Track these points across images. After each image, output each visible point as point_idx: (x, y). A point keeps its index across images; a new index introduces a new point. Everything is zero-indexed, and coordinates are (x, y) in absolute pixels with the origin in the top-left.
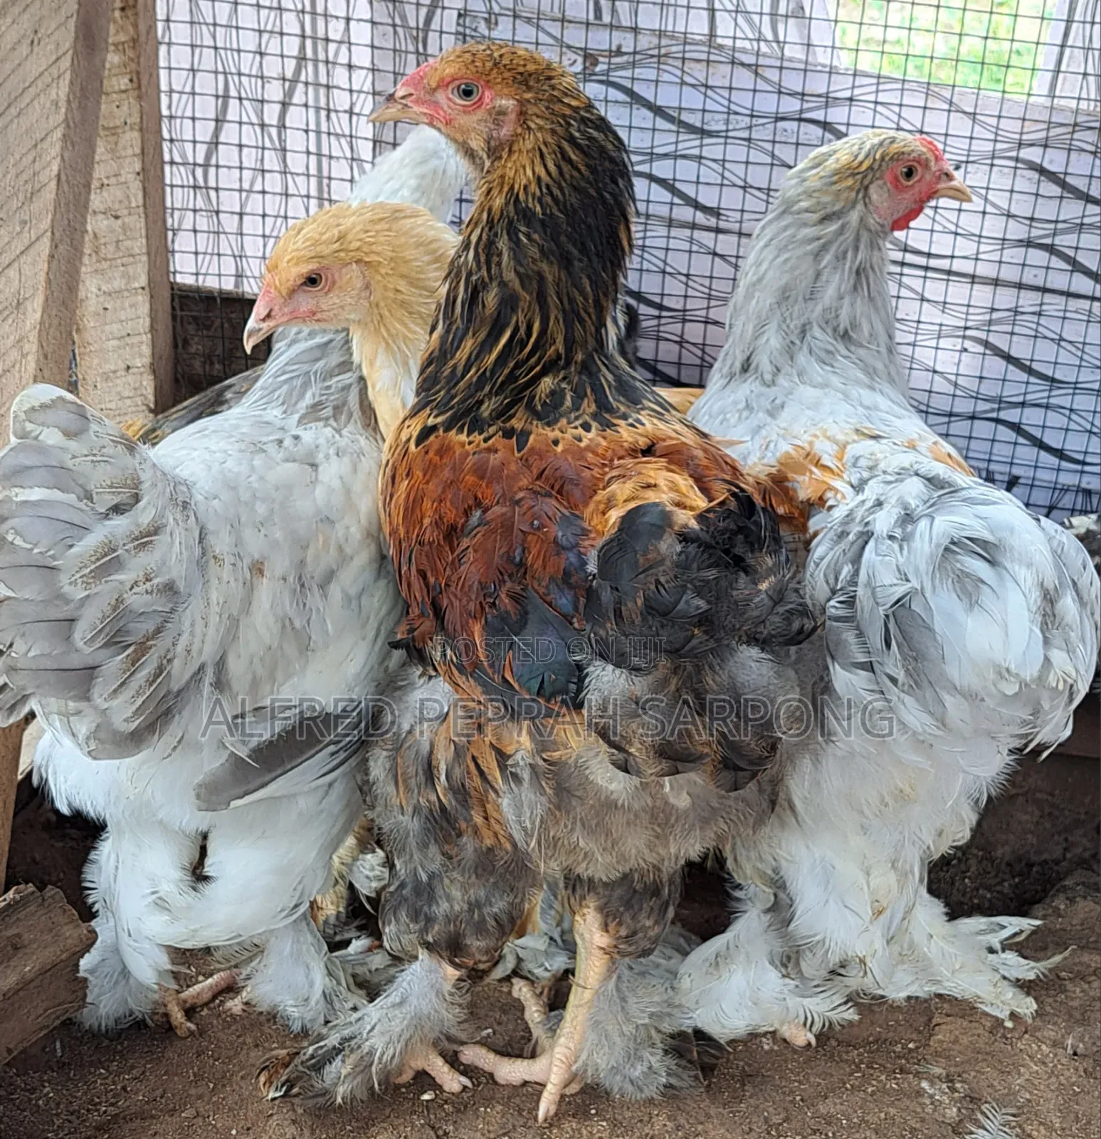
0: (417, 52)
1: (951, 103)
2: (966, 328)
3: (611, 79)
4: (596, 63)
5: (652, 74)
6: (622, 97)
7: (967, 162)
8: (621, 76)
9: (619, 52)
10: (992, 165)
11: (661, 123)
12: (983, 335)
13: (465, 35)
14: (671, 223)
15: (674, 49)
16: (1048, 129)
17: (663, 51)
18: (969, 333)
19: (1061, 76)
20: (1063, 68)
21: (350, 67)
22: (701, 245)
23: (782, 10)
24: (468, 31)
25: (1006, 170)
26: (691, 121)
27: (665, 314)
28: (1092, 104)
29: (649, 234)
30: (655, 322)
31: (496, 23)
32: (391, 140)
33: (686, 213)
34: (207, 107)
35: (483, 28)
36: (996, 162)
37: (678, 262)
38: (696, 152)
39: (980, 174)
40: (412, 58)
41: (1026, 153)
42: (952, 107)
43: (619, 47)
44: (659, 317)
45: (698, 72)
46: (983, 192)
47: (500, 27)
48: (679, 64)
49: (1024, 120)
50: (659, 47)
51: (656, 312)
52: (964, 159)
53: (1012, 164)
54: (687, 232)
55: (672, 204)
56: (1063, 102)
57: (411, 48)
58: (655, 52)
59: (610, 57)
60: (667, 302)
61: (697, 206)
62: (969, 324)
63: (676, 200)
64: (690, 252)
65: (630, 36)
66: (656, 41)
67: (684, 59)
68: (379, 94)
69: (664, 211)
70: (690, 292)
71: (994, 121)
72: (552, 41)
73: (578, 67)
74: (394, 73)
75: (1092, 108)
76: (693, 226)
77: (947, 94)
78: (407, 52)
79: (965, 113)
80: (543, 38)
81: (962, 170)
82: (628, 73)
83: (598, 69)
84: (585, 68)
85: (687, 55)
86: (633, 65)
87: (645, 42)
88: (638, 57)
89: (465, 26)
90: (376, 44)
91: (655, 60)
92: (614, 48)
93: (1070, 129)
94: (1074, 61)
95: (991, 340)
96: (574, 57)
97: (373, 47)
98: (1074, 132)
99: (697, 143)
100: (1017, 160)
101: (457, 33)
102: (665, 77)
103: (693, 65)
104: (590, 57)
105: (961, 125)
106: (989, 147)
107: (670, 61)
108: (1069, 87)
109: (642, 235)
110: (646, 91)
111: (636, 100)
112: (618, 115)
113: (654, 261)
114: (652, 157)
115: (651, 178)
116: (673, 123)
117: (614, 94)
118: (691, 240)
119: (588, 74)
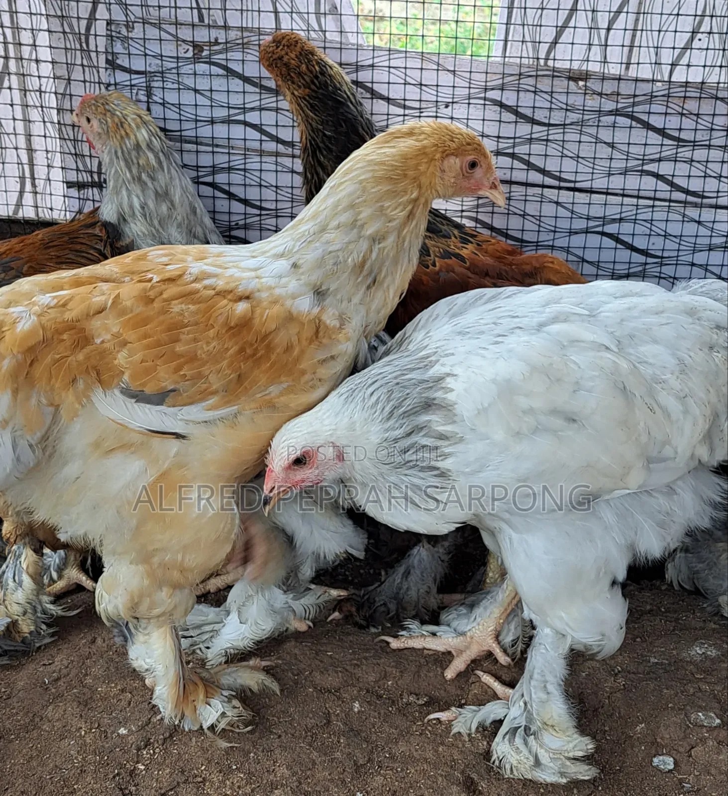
0: (82, 50)
1: (438, 64)
2: (462, 211)
3: (212, 60)
4: (202, 50)
5: (238, 56)
6: (221, 72)
7: (453, 103)
8: (219, 58)
9: (217, 43)
10: (469, 104)
11: (249, 88)
12: (474, 215)
13: (112, 36)
14: (262, 153)
15: (253, 39)
16: (503, 78)
17: (245, 40)
18: (464, 214)
19: (509, 44)
20: (510, 38)
21: (37, 61)
22: (284, 166)
23: (322, 11)
24: (114, 34)
25: (479, 106)
26: (269, 86)
27: (264, 212)
28: (531, 60)
29: (248, 161)
30: (258, 218)
31: (133, 28)
32: (69, 108)
33: (271, 146)
35: (124, 31)
36: (472, 101)
37: (270, 178)
38: (274, 105)
39: (462, 110)
41: (491, 94)
42: (439, 67)
43: (216, 39)
44: (260, 215)
46: (465, 121)
47: (136, 30)
49: (487, 73)
50: (243, 38)
51: (258, 212)
52: (451, 100)
53: (482, 102)
54: (274, 159)
55: (261, 141)
56: (511, 60)
57: (78, 47)
58: (240, 41)
59: (210, 46)
60: (264, 205)
61: (278, 140)
62: (464, 208)
63: (264, 138)
64: (277, 171)
65: (223, 32)
66: (239, 33)
68: (59, 78)
69: (256, 145)
70: (280, 198)
71: (467, 75)
72: (170, 38)
73: (190, 54)
74: (67, 64)
75: (531, 63)
76: (277, 154)
77: (435, 58)
78: (75, 50)
79: (448, 71)
80: (164, 35)
81: (450, 108)
82: (223, 56)
83: (205, 53)
84: (194, 54)
86: (226, 50)
87: (233, 35)
88: (229, 45)
89: (111, 31)
90: (53, 45)
91: (241, 46)
92: (213, 40)
93: (517, 77)
94: (516, 33)
95: (479, 217)
96: (189, 47)
97: (51, 47)
98: (519, 79)
99: (274, 99)
100: (485, 99)
101: (107, 36)
102: (249, 57)
104: (197, 47)
105: (446, 79)
106: (466, 91)
107: (251, 47)
108: (514, 49)
109: (243, 161)
110: (236, 67)
111: (230, 73)
112: (219, 84)
113: (253, 178)
114: (245, 110)
115: (246, 124)
116: (257, 87)
117: (215, 70)
118: (277, 164)
119: (196, 59)
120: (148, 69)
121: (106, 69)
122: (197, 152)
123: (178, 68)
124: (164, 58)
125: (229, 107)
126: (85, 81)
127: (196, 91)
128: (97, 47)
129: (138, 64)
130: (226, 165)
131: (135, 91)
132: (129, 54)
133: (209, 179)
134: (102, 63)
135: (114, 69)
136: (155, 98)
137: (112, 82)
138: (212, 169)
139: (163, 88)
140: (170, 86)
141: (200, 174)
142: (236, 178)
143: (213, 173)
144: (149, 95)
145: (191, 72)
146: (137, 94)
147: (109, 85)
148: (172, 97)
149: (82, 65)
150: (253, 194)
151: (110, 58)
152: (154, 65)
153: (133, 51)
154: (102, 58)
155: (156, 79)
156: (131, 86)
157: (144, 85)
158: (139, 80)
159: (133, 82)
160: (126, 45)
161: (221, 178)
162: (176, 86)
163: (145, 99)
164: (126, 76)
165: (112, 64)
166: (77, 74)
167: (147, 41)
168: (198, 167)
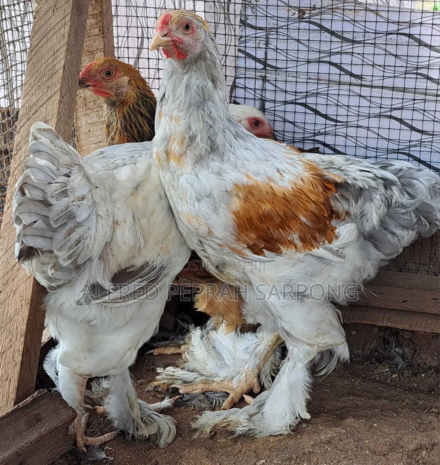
0: (225, 13)
3: (311, 20)
4: (304, 13)
5: (329, 17)
6: (316, 28)
8: (316, 19)
9: (314, 8)
11: (334, 39)
13: (245, 4)
14: (340, 83)
15: (339, 5)
17: (334, 7)
22: (354, 92)
24: (247, 3)
26: (348, 37)
27: (338, 124)
29: (330, 88)
30: (334, 128)
33: (346, 78)
34: (134, 43)
35: (253, 1)
37: (344, 100)
38: (351, 51)
40: (222, 16)
43: (315, 5)
44: (336, 125)
45: (350, 15)
47: (261, 0)
48: (342, 12)
50: (333, 5)
51: (335, 123)
54: (348, 87)
55: (340, 74)
57: (222, 12)
58: (331, 7)
59: (311, 10)
60: (339, 119)
61: (351, 75)
63: (342, 73)
64: (349, 95)
65: (319, 0)
66: (331, 2)
67: (344, 9)
69: (336, 78)
70: (350, 114)
72: (284, 5)
73: (296, 16)
74: (215, 23)
76: (350, 84)
78: (220, 13)
80: (280, 3)
82: (319, 17)
83: (305, 16)
84: (299, 16)
85: (345, 8)
86: (321, 13)
87: (326, 3)
88: (323, 10)
89: (245, 1)
90: (206, 11)
91: (331, 11)
92: (312, 6)
96: (294, 11)
97: (205, 12)
99: (351, 46)
101: (242, 4)
102: (335, 18)
103: (348, 12)
104: (301, 11)
107: (338, 11)
109: (327, 89)
110: (327, 25)
111: (322, 28)
112: (315, 36)
113: (333, 100)
114: (331, 54)
115: (331, 63)
116: (340, 38)
117: (312, 27)
118: (349, 90)
119: (301, 19)
120: (268, 26)
121: (240, 26)
122: (296, 82)
123: (288, 25)
124: (279, 19)
125: (320, 52)
126: (225, 35)
127: (298, 41)
128: (235, 11)
129: (261, 23)
130: (315, 92)
131: (258, 41)
132: (256, 16)
133: (303, 101)
134: (238, 23)
135: (245, 26)
136: (270, 46)
137: (244, 35)
138: (305, 94)
139: (277, 39)
140: (281, 37)
141: (297, 97)
142: (321, 100)
143: (306, 97)
144: (267, 44)
145: (296, 28)
146: (259, 43)
147: (241, 37)
148: (282, 45)
149: (225, 24)
150: (331, 111)
151: (243, 19)
152: (272, 23)
153: (258, 14)
154: (238, 18)
155: (272, 33)
156: (256, 37)
157: (265, 37)
158: (262, 34)
159: (257, 35)
160: (254, 10)
161: (311, 100)
162: (286, 38)
163: (265, 46)
164: (254, 31)
165: (244, 23)
166: (221, 30)
167: (269, 7)
168: (296, 92)
